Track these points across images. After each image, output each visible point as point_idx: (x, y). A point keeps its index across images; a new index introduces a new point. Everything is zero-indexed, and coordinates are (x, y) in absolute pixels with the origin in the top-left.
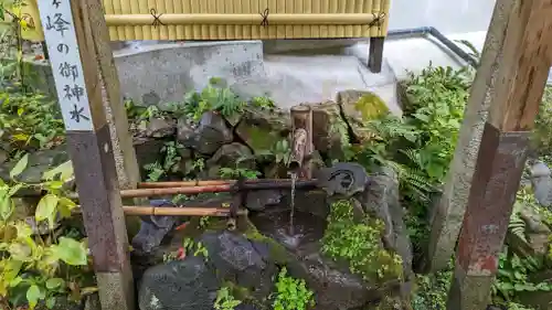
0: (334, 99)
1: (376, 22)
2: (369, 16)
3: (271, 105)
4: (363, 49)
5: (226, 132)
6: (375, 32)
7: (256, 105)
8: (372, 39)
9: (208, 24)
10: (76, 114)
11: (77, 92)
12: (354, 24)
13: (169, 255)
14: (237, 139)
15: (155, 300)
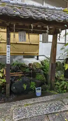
0: (33, 63)
1: (38, 54)
2: (37, 53)
3: (24, 64)
4: (36, 57)
5: (19, 68)
6: (38, 55)
7: (23, 64)
8: (37, 56)
9: (16, 53)
10: (8, 62)
11: (9, 59)
12: (35, 54)
13: (16, 82)
14: (20, 69)
15: (14, 87)
